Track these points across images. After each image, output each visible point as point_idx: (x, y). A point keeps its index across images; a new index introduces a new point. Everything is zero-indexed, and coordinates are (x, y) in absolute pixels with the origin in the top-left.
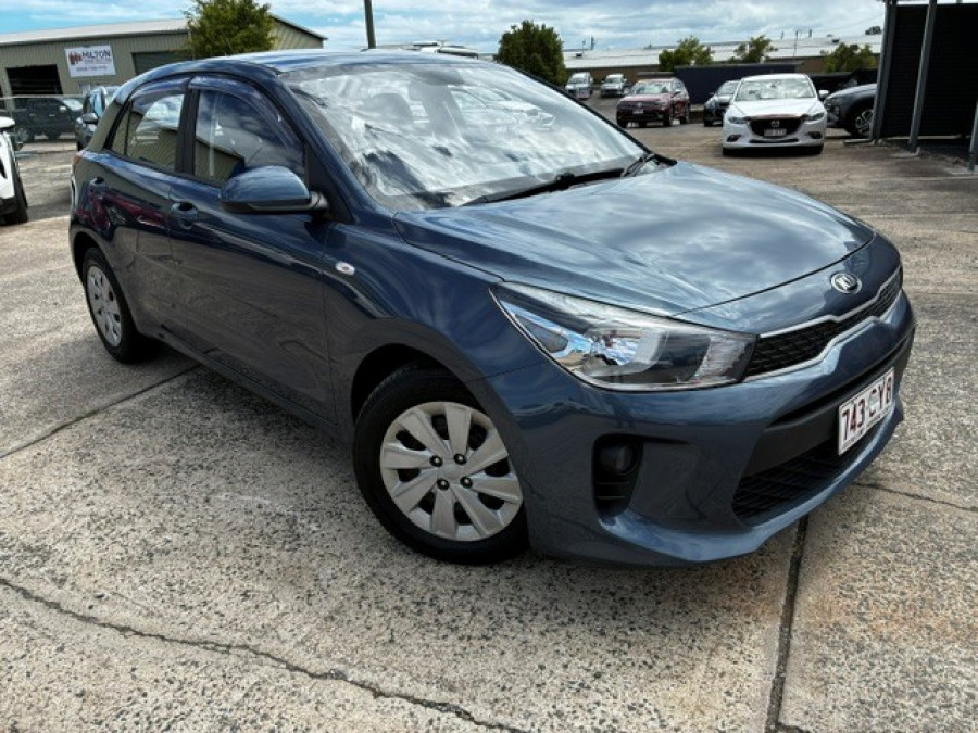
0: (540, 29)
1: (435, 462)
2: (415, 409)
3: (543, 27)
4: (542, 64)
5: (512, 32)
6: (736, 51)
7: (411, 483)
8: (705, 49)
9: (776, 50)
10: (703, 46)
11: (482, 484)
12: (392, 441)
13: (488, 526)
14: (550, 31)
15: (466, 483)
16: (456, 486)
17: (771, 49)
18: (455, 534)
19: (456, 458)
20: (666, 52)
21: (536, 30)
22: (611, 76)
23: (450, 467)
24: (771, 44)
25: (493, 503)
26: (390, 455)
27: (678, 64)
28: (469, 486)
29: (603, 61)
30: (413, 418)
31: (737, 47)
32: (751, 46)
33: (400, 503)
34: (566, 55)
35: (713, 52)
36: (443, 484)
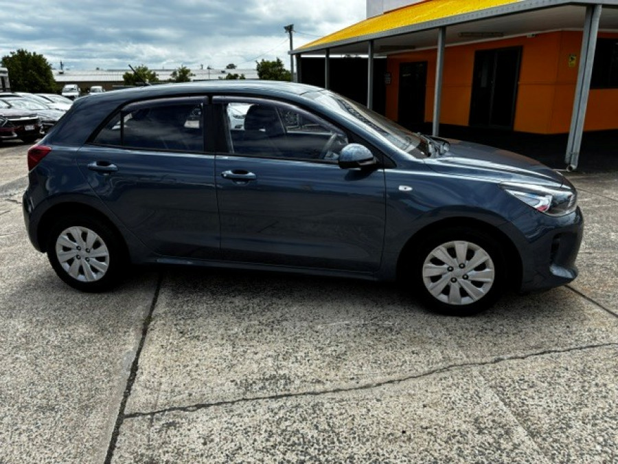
0: (32, 55)
1: (451, 269)
2: (440, 247)
3: (34, 53)
4: (37, 77)
5: (11, 56)
6: (171, 75)
7: (439, 282)
8: (152, 73)
9: (195, 75)
10: (151, 71)
11: (474, 276)
12: (428, 263)
13: (477, 295)
14: (40, 56)
15: (466, 277)
16: (460, 280)
17: (192, 75)
18: (460, 302)
19: (460, 266)
20: (127, 74)
21: (29, 55)
22: (93, 87)
23: (457, 270)
24: (191, 72)
25: (479, 284)
26: (427, 270)
27: (137, 81)
28: (467, 278)
29: (87, 77)
30: (439, 251)
31: (171, 73)
32: (180, 72)
33: (433, 293)
34: (54, 72)
35: (158, 75)
36: (454, 280)
